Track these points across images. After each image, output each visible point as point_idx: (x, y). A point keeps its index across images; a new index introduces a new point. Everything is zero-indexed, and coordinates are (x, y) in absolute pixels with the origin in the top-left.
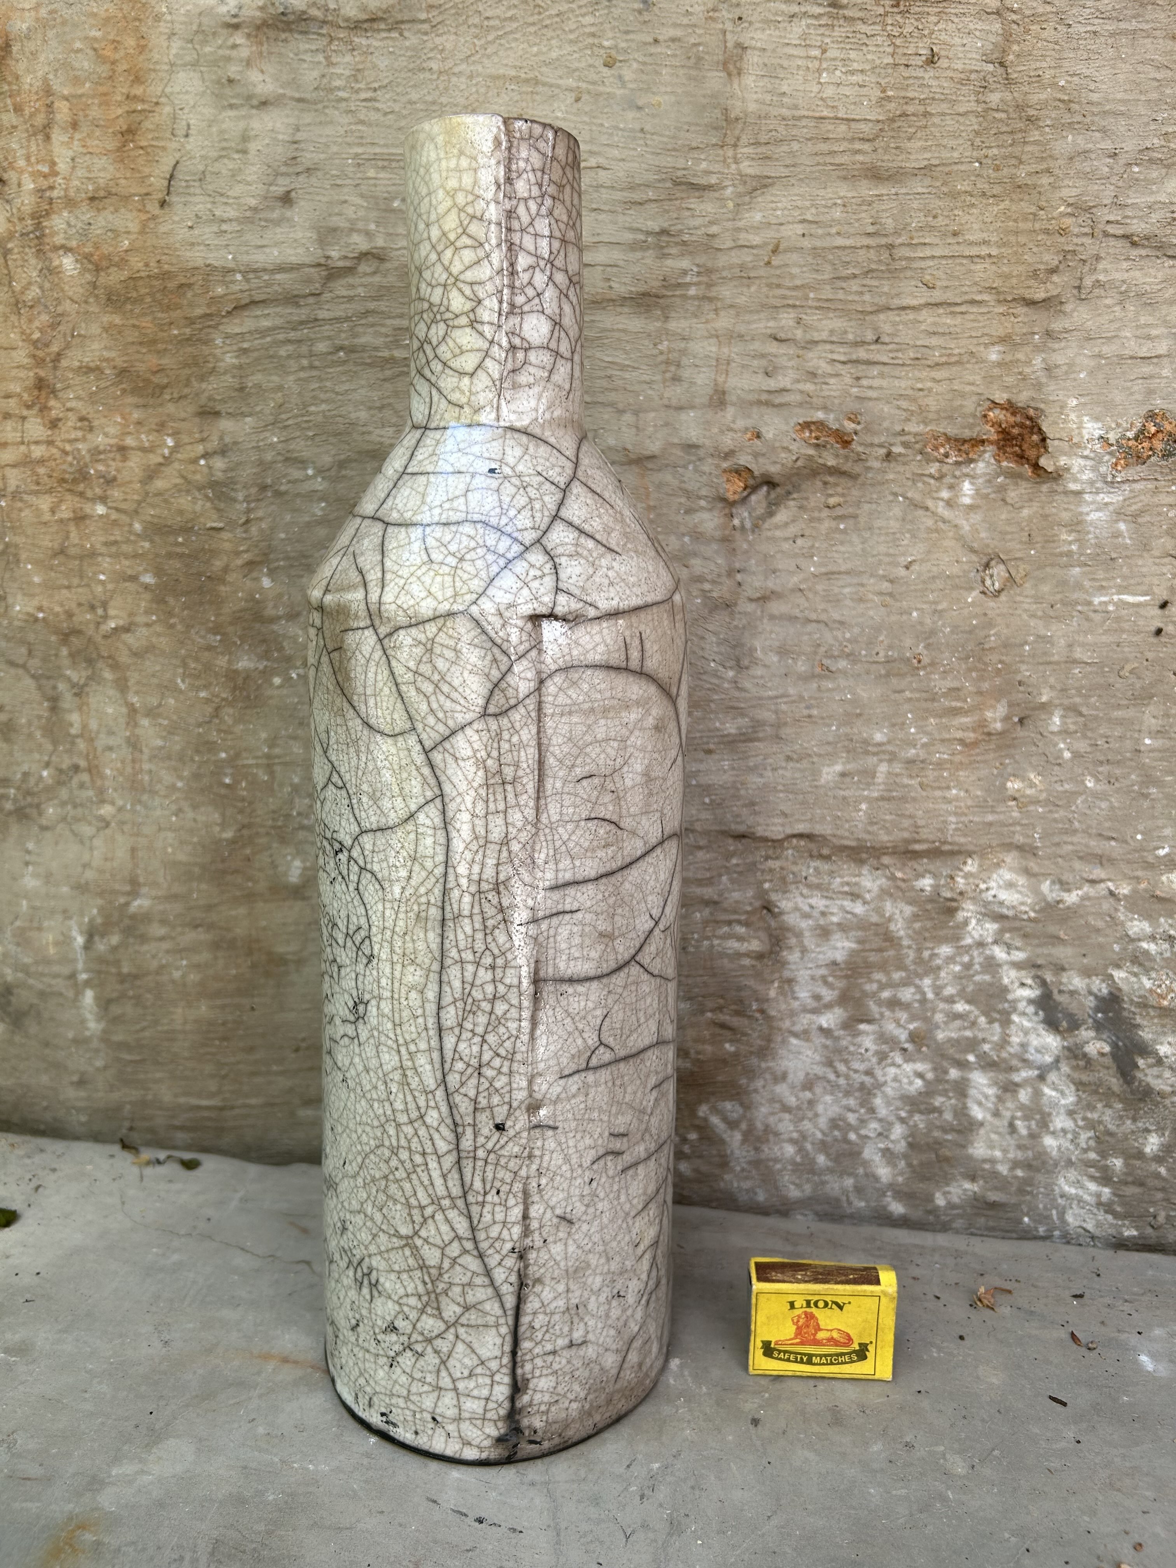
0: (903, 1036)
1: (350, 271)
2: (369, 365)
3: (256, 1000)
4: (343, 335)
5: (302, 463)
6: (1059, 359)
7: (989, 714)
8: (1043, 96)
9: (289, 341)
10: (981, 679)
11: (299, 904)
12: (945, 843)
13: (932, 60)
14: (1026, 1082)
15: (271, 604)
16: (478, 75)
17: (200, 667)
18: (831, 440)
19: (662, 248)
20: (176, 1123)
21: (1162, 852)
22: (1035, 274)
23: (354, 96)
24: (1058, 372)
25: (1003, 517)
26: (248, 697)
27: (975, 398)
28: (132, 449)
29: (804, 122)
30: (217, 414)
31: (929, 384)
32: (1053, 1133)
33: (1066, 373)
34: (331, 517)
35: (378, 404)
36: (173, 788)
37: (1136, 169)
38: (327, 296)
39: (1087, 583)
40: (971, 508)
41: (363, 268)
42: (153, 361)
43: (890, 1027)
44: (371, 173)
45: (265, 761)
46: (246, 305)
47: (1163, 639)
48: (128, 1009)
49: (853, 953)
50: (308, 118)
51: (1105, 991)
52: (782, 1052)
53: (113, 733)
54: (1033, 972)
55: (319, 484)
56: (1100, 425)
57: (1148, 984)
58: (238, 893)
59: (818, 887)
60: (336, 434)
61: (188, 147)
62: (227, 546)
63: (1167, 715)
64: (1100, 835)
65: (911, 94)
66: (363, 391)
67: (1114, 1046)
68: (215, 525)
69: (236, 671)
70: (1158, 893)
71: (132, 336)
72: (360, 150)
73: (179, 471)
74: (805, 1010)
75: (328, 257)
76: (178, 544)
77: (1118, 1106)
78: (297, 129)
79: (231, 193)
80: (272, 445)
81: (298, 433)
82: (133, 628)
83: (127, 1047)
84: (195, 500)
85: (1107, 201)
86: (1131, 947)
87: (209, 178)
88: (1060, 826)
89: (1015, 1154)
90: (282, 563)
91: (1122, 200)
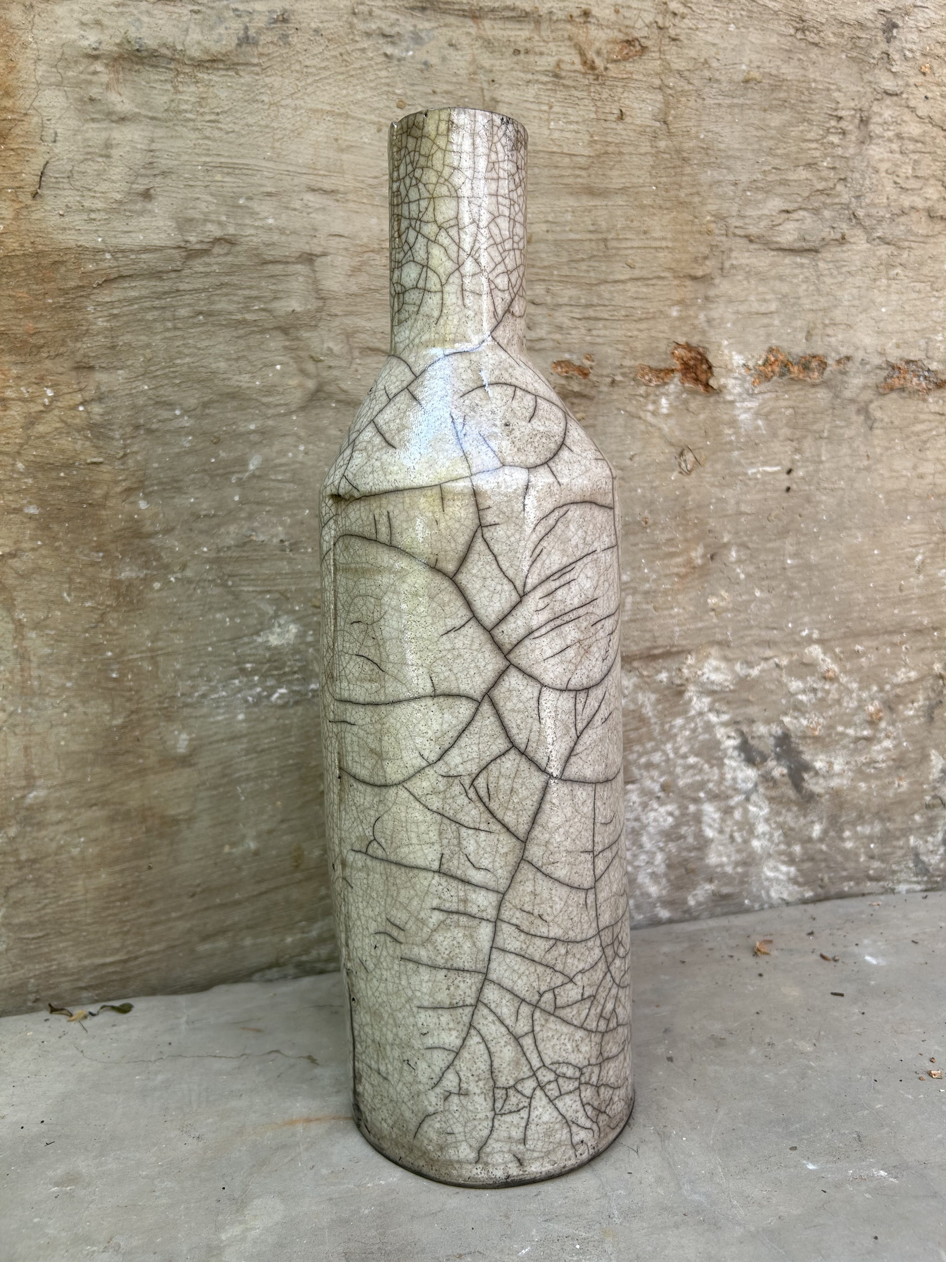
1: (205, 252)
2: (225, 326)
3: (152, 859)
4: (202, 303)
5: (170, 405)
6: (714, 314)
7: (693, 554)
8: (691, 144)
9: (155, 308)
10: (686, 530)
11: (188, 770)
12: (673, 646)
13: (621, 116)
14: (739, 804)
15: (148, 522)
16: (301, 108)
17: (85, 581)
18: (576, 373)
20: (82, 984)
21: (804, 633)
22: (696, 260)
23: (199, 118)
24: (714, 323)
25: (688, 420)
26: (131, 602)
27: (665, 342)
28: (13, 399)
29: (541, 155)
30: (91, 368)
31: (636, 333)
32: (758, 837)
33: (719, 324)
34: (198, 447)
35: (234, 356)
36: (63, 688)
37: (749, 194)
38: (187, 271)
39: (743, 461)
40: (668, 416)
41: (217, 250)
42: (30, 325)
43: (648, 783)
44: (218, 177)
46: (115, 279)
47: (791, 493)
48: (30, 892)
50: (160, 132)
51: (780, 732)
54: (735, 727)
55: (186, 422)
56: (742, 357)
57: (804, 722)
58: (130, 770)
60: (199, 382)
61: (56, 151)
62: (107, 477)
63: (798, 543)
64: (768, 628)
65: (610, 140)
66: (221, 347)
67: (790, 768)
68: (95, 460)
69: (120, 582)
70: (805, 661)
71: (8, 304)
73: (60, 417)
75: (187, 241)
76: (59, 479)
77: (795, 809)
78: (152, 141)
79: (96, 189)
80: (143, 392)
81: (166, 382)
82: (19, 553)
83: (29, 926)
84: (75, 441)
85: (734, 214)
86: (792, 700)
87: (76, 176)
88: (742, 624)
89: (735, 857)
90: (155, 488)
91: (742, 213)
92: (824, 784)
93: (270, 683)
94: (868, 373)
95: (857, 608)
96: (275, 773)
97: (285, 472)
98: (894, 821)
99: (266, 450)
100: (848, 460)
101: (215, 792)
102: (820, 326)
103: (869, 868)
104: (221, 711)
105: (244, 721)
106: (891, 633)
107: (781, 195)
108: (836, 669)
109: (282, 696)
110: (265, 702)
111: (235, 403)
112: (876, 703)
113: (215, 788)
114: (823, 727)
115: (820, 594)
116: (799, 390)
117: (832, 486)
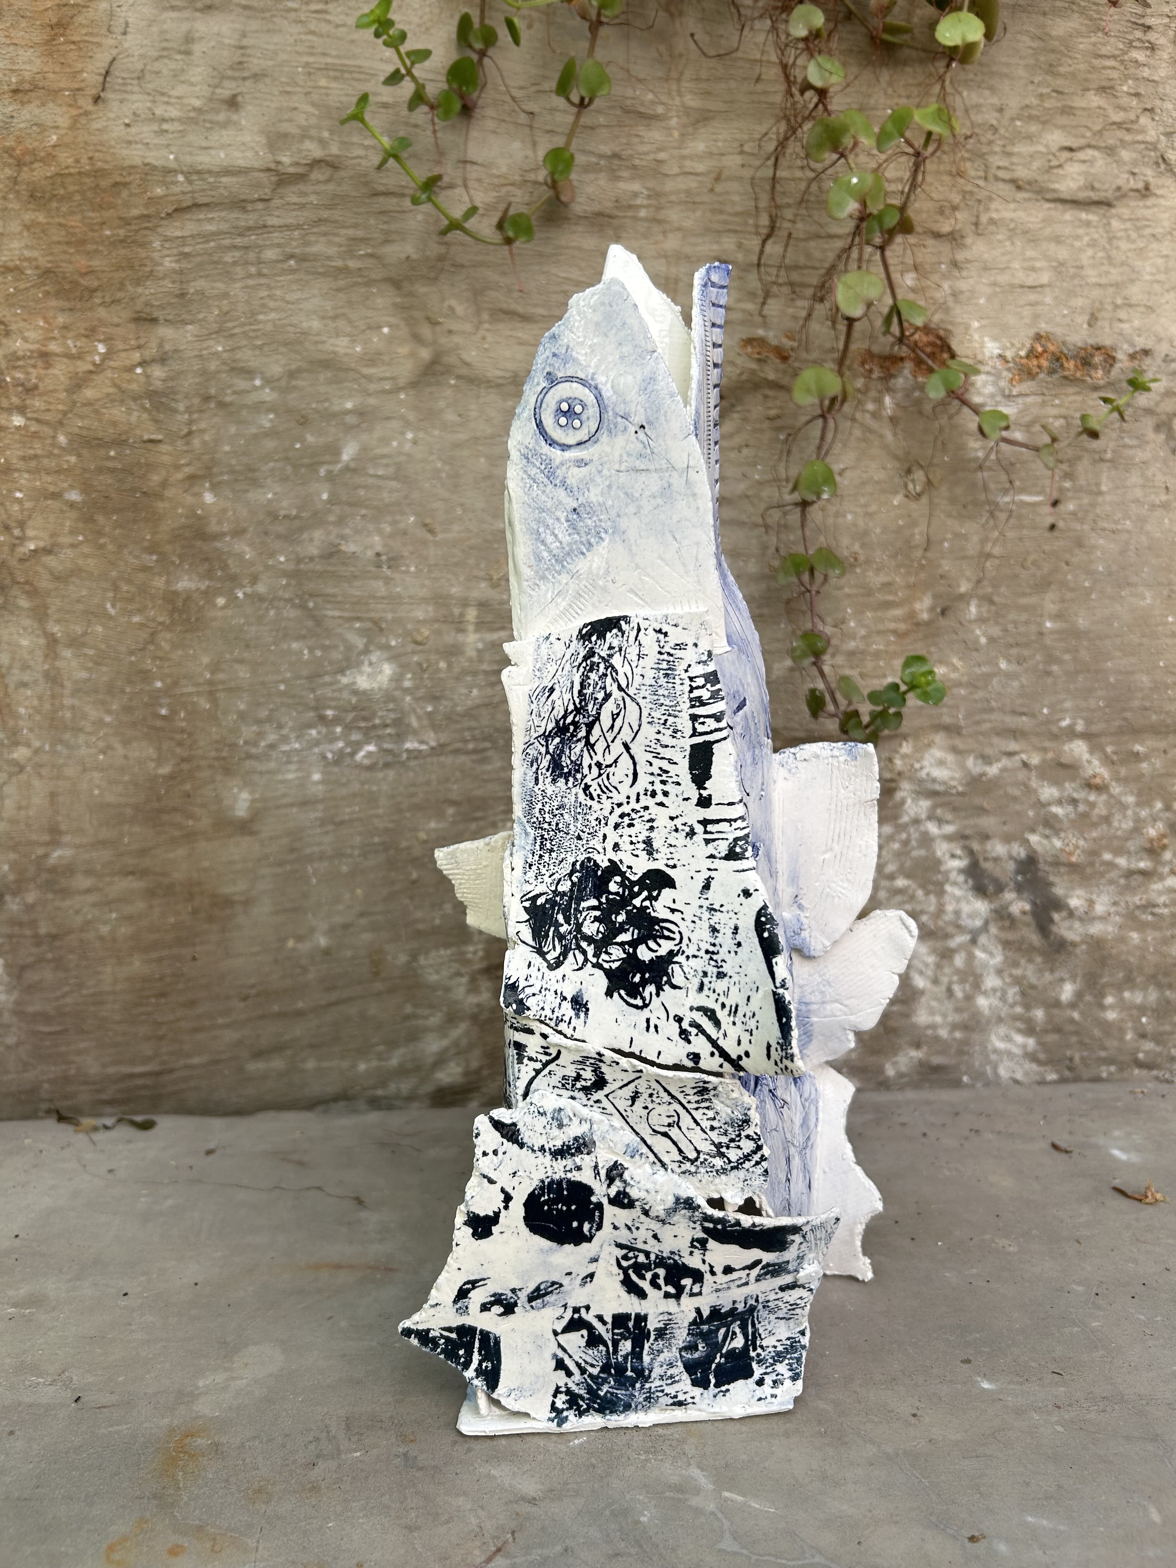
1: (301, 178)
2: (323, 275)
3: (198, 948)
4: (294, 243)
5: (249, 373)
6: (963, 285)
7: (918, 606)
9: (235, 247)
10: (909, 573)
11: (248, 839)
14: (961, 947)
15: (214, 520)
17: (133, 590)
18: (771, 355)
19: (614, 171)
20: (104, 1097)
21: (1065, 723)
22: (941, 212)
24: (962, 297)
25: (920, 427)
26: (188, 620)
28: (57, 355)
29: (740, 63)
30: (154, 321)
32: (985, 993)
33: (969, 299)
34: (281, 428)
35: (331, 314)
36: (100, 723)
37: (1018, 123)
38: (277, 202)
39: (993, 486)
40: (893, 420)
41: (316, 175)
42: (82, 262)
44: (323, 82)
46: (188, 208)
47: (1056, 533)
48: (47, 974)
50: (254, 25)
51: (1023, 854)
53: (28, 667)
54: (962, 842)
55: (268, 395)
56: (997, 345)
57: (1058, 844)
58: (177, 833)
60: (286, 344)
61: (126, 45)
62: (166, 459)
63: (1063, 601)
64: (1014, 712)
66: (315, 301)
67: (1034, 904)
68: (153, 437)
69: (176, 593)
70: (1063, 760)
71: (58, 235)
72: (311, 59)
73: (112, 379)
75: (279, 163)
76: (109, 458)
77: (1039, 959)
78: (244, 35)
79: (173, 93)
80: (216, 354)
81: (245, 343)
82: (56, 549)
83: (45, 1017)
84: (129, 411)
85: (997, 148)
86: (1042, 812)
87: (148, 77)
88: (980, 705)
89: (953, 1017)
90: (225, 478)
91: (1009, 149)
92: (1081, 930)
93: (355, 736)
94: (1174, 373)
95: (1140, 695)
96: (356, 852)
97: (387, 465)
99: (365, 437)
100: (1139, 493)
102: (1109, 307)
103: (1138, 1050)
104: (293, 767)
105: (322, 782)
107: (1063, 128)
108: (1106, 775)
109: (369, 754)
110: (348, 761)
111: (329, 374)
112: (1160, 825)
113: (281, 864)
114: (1083, 851)
115: (1088, 671)
116: (1075, 394)
117: (1113, 527)
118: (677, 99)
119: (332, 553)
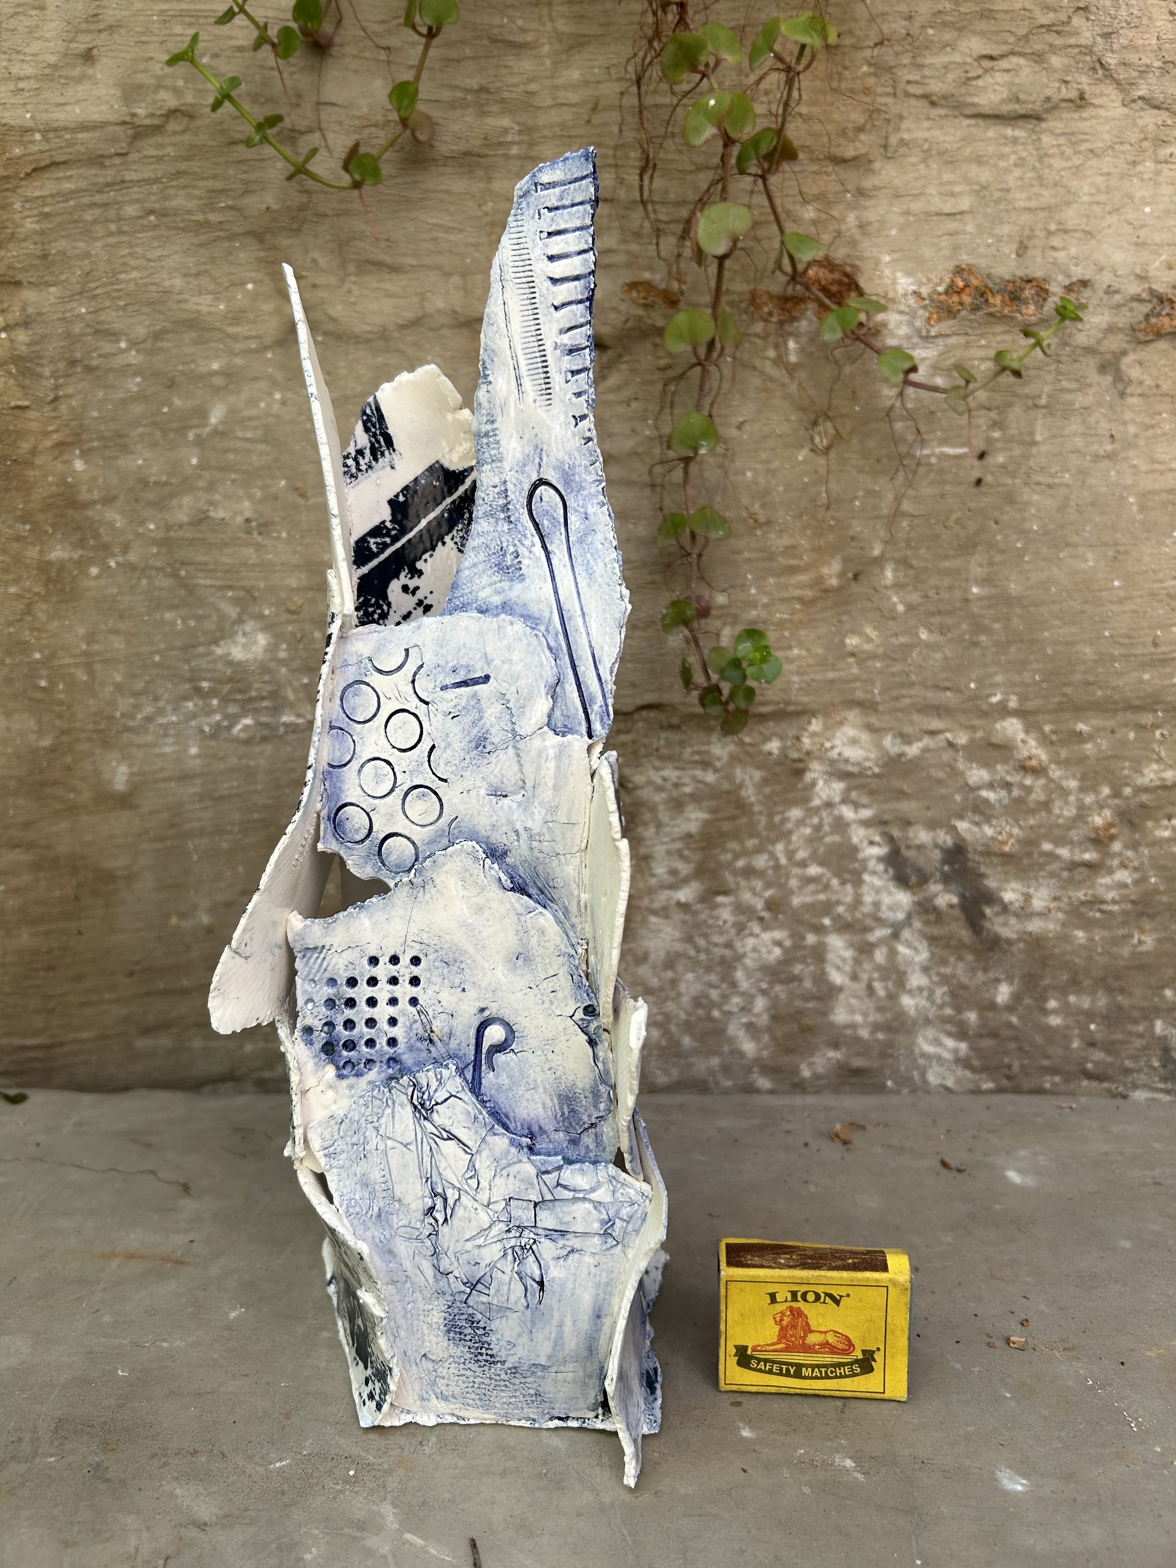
0: (759, 904)
1: (158, 129)
2: (184, 230)
3: (83, 923)
4: (153, 198)
5: (114, 335)
6: (871, 215)
7: (825, 571)
9: (95, 205)
10: (816, 535)
11: (127, 813)
12: (788, 703)
14: (881, 941)
15: (84, 488)
17: (8, 560)
18: (659, 301)
19: (482, 105)
21: (995, 699)
22: (843, 133)
24: (871, 229)
25: (828, 374)
26: (63, 590)
30: (18, 284)
32: (910, 992)
33: (878, 230)
34: (148, 392)
35: (193, 271)
37: (930, 31)
38: (134, 156)
39: (911, 437)
40: (797, 366)
41: (172, 126)
43: (747, 897)
44: (177, 28)
45: (83, 659)
46: (46, 167)
47: (983, 489)
49: (706, 824)
51: (950, 842)
52: (643, 932)
54: (881, 828)
55: (133, 358)
56: (911, 280)
57: (989, 831)
58: (59, 806)
59: (669, 758)
60: (149, 304)
62: (34, 426)
63: (991, 564)
64: (936, 687)
66: (177, 258)
67: (962, 897)
68: (19, 403)
69: (49, 563)
70: (993, 740)
72: (165, 7)
74: (663, 887)
75: (134, 115)
77: (970, 958)
79: (27, 50)
80: (80, 317)
81: (108, 303)
85: (906, 61)
86: (971, 796)
87: (4, 35)
88: (898, 679)
89: (874, 1017)
90: (95, 444)
91: (919, 60)
92: (1018, 927)
93: (232, 709)
94: (1118, 306)
95: (1082, 668)
96: (236, 829)
97: (255, 428)
98: (1130, 994)
99: (232, 399)
100: (1079, 442)
101: (160, 846)
102: (1042, 234)
103: (1086, 1060)
104: (170, 740)
105: (199, 756)
106: (1136, 709)
107: (982, 34)
108: (1044, 757)
109: (246, 728)
110: (225, 735)
111: (194, 335)
112: (1107, 813)
113: (162, 839)
114: (1019, 841)
115: (1022, 641)
116: (1004, 333)
117: (1050, 481)
118: (549, 25)
119: (201, 520)
